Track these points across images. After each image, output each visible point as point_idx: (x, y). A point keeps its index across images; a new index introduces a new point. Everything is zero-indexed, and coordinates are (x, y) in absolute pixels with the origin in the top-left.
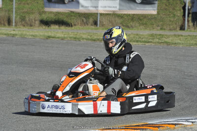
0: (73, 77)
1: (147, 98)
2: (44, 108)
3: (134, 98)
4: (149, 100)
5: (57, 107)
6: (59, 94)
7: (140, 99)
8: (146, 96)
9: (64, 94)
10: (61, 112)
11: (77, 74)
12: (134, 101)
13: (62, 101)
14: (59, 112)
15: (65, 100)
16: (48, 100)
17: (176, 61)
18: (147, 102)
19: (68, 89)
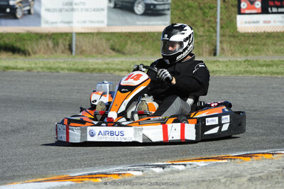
0: (127, 92)
1: (220, 120)
2: (92, 135)
3: (207, 119)
4: (223, 122)
5: (112, 133)
6: (112, 115)
7: (213, 120)
8: (220, 116)
9: (120, 115)
10: (119, 140)
11: (131, 88)
12: (207, 124)
13: (120, 125)
14: (116, 140)
15: (123, 123)
16: (99, 125)
17: (224, 94)
18: (220, 125)
19: (123, 108)
